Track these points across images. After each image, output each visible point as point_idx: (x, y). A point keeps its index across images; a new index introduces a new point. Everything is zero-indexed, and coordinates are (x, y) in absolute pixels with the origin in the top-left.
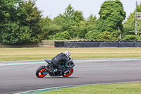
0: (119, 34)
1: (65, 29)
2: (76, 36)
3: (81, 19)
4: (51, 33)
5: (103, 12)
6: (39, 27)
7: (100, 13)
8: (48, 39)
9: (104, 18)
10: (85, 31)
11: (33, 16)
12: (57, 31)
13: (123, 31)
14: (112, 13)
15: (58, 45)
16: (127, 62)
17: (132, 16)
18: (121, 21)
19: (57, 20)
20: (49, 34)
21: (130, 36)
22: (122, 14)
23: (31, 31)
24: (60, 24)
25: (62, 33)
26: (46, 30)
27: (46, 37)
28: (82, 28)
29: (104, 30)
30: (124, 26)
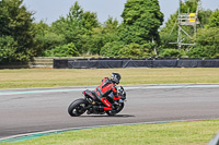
0: (153, 48)
1: (69, 40)
2: (86, 51)
3: (95, 24)
4: (48, 45)
5: (129, 13)
6: (28, 36)
7: (123, 16)
8: (43, 55)
9: (130, 23)
10: (101, 43)
11: (19, 20)
12: (57, 43)
13: (159, 43)
14: (142, 16)
15: (58, 64)
16: (165, 90)
17: (174, 18)
18: (157, 27)
19: (57, 27)
20: (45, 48)
21: (170, 50)
22: (157, 17)
23: (16, 43)
24: (62, 32)
25: (65, 46)
26: (39, 42)
27: (40, 53)
28: (96, 38)
29: (129, 42)
30: (161, 36)
